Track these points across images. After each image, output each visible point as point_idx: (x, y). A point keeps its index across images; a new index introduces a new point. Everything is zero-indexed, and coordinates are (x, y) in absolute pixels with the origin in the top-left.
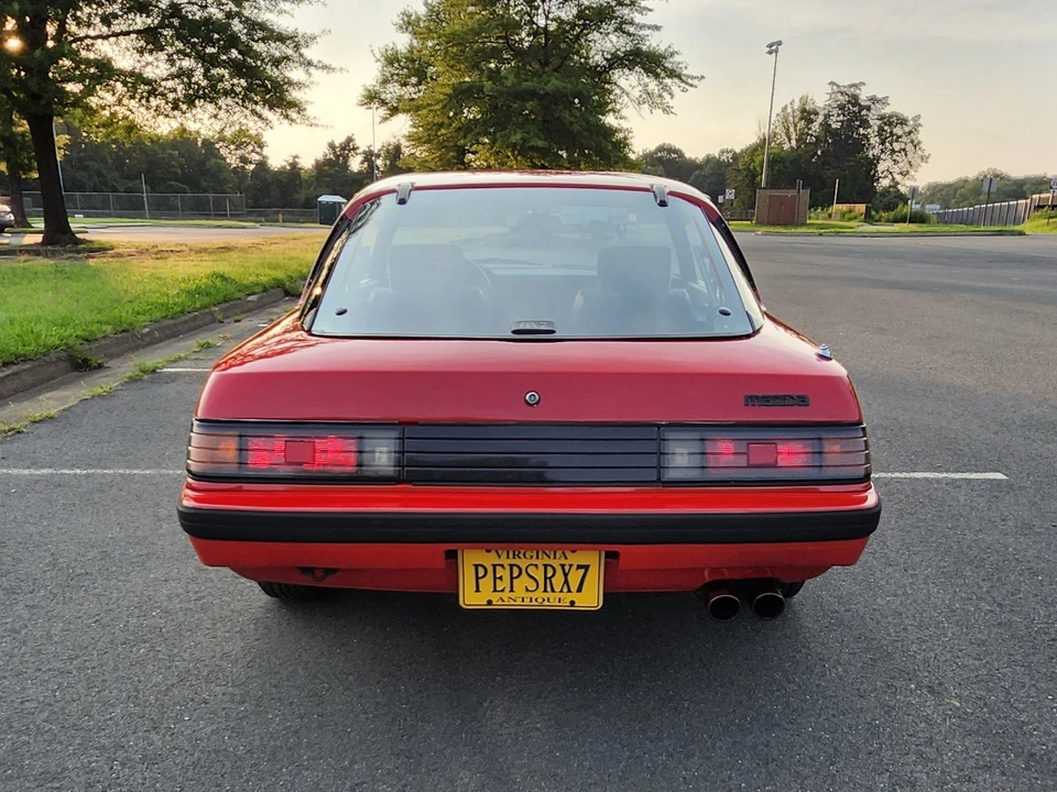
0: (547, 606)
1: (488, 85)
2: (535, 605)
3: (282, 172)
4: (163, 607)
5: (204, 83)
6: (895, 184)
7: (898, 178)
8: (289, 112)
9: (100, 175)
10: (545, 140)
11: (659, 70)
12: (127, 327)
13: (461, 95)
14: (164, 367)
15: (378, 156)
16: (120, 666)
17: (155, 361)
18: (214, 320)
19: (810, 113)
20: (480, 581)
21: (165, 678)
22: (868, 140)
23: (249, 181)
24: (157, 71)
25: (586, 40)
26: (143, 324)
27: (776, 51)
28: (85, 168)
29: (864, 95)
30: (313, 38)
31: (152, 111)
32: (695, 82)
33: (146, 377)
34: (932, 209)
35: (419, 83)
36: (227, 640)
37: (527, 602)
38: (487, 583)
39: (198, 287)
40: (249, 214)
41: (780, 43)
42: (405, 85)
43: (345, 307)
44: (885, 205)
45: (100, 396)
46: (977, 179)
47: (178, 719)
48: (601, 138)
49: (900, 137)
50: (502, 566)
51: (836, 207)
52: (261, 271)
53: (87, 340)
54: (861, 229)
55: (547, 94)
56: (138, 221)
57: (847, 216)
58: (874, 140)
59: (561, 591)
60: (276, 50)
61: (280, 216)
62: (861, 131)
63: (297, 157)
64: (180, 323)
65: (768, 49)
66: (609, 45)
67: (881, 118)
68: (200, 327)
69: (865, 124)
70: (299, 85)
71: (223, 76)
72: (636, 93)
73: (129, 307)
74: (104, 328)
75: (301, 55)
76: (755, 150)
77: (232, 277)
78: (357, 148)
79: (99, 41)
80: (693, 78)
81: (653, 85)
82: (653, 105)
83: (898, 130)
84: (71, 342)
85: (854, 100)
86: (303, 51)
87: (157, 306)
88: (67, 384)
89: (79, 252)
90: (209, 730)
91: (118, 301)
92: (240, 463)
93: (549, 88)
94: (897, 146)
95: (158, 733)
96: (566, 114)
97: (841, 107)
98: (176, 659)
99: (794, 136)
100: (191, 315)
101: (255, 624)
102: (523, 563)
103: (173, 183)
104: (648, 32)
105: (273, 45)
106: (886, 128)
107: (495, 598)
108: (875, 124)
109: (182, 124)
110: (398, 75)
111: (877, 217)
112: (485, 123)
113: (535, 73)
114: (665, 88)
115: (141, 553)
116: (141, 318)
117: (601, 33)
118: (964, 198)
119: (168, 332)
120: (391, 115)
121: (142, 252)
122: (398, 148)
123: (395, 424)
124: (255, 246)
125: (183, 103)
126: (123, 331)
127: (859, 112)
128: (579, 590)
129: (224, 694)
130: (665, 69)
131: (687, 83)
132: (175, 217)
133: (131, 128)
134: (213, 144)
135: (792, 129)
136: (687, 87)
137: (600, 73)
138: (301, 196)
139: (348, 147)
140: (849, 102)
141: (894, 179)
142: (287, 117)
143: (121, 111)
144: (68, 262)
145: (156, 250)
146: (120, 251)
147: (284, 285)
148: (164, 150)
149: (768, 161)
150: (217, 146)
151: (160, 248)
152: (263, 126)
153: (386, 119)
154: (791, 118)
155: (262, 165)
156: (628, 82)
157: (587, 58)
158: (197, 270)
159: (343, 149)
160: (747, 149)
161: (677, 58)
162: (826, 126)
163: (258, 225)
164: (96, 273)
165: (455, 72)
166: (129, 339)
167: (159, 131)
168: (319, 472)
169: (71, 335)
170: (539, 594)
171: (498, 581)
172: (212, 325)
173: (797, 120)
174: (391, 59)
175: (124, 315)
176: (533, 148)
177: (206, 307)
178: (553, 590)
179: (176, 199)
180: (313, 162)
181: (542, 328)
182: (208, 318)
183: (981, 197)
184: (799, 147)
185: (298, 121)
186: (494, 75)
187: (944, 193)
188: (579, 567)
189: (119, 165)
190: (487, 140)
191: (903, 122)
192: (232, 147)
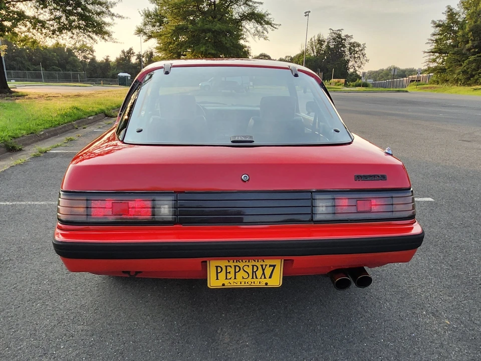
0: (253, 286)
1: (190, 26)
2: (247, 286)
3: (102, 63)
4: (50, 278)
5: (66, 22)
6: (355, 71)
7: (357, 68)
8: (104, 36)
9: (22, 63)
10: (215, 50)
11: (262, 22)
12: (33, 131)
13: (179, 30)
14: (50, 150)
15: (143, 57)
16: (27, 315)
17: (46, 147)
18: (73, 128)
19: (322, 41)
20: (219, 274)
21: (51, 322)
22: (345, 53)
23: (88, 66)
24: (45, 17)
25: (231, 8)
26: (41, 130)
27: (308, 15)
28: (15, 60)
29: (343, 35)
30: (115, 4)
31: (43, 35)
32: (277, 27)
33: (42, 155)
34: (370, 81)
35: (160, 25)
36: (83, 297)
37: (243, 284)
38: (222, 275)
39: (66, 113)
40: (88, 81)
41: (310, 12)
42: (154, 26)
43: (141, 128)
44: (352, 79)
45: (20, 164)
46: (387, 69)
47: (58, 348)
48: (238, 50)
49: (357, 52)
50: (230, 266)
51: (333, 80)
52: (94, 106)
53: (14, 138)
54: (343, 89)
55: (215, 31)
56: (39, 83)
57: (337, 84)
58: (347, 53)
59: (261, 278)
60: (98, 8)
61: (102, 82)
62: (342, 49)
63: (108, 56)
64: (58, 129)
65: (305, 14)
66: (241, 10)
67: (350, 44)
68: (67, 131)
69: (344, 46)
70: (109, 24)
71: (75, 20)
72: (253, 31)
73: (34, 122)
74: (22, 132)
75: (109, 11)
76: (300, 56)
77: (81, 108)
78: (134, 53)
79: (19, 3)
80: (276, 25)
81: (260, 28)
82: (260, 36)
83: (357, 49)
84: (6, 139)
85: (339, 36)
86: (110, 9)
87: (47, 122)
88: (4, 158)
89: (11, 97)
90: (74, 354)
91: (29, 119)
92: (87, 215)
93: (216, 28)
94: (356, 56)
95: (46, 357)
96: (223, 39)
97: (334, 39)
98: (57, 309)
99: (315, 51)
100: (63, 126)
101: (97, 287)
102: (241, 264)
103: (54, 67)
104: (257, 5)
105: (96, 6)
106: (352, 48)
107: (226, 282)
108: (348, 46)
109: (57, 41)
110: (151, 22)
111: (349, 84)
112: (189, 42)
113: (210, 22)
114: (265, 29)
115: (38, 247)
116: (40, 127)
117: (238, 5)
118: (382, 77)
119: (52, 133)
120: (149, 39)
121: (40, 97)
122: (151, 53)
123: (172, 193)
124: (91, 95)
125: (58, 31)
126: (31, 133)
127: (341, 41)
128: (270, 277)
129: (82, 331)
130: (265, 21)
131: (274, 27)
132: (56, 82)
133: (34, 42)
134: (72, 50)
135: (314, 48)
136: (274, 29)
137: (238, 22)
138: (110, 73)
139: (130, 52)
140: (337, 37)
141: (355, 69)
142: (103, 38)
143: (30, 35)
144: (6, 101)
145: (47, 96)
146: (31, 96)
147: (105, 112)
148: (50, 53)
149: (305, 61)
150: (73, 51)
151: (49, 95)
152: (93, 42)
153: (146, 40)
154: (314, 43)
155: (93, 60)
156: (249, 26)
157: (232, 16)
158: (65, 105)
159: (128, 53)
160: (297, 56)
161: (269, 16)
162: (328, 46)
163: (92, 86)
164: (19, 106)
165: (176, 21)
166: (34, 137)
167: (47, 44)
168: (131, 219)
169: (6, 135)
170: (250, 280)
171: (228, 274)
172: (73, 130)
173: (316, 44)
174: (148, 15)
175: (31, 125)
176: (209, 54)
177: (70, 122)
178: (256, 278)
179: (56, 74)
180: (115, 59)
181: (247, 139)
182: (71, 127)
183: (389, 77)
184: (317, 55)
185: (109, 40)
186: (193, 22)
187: (374, 75)
188: (270, 266)
189: (30, 59)
190: (190, 50)
191: (359, 45)
192: (80, 52)
